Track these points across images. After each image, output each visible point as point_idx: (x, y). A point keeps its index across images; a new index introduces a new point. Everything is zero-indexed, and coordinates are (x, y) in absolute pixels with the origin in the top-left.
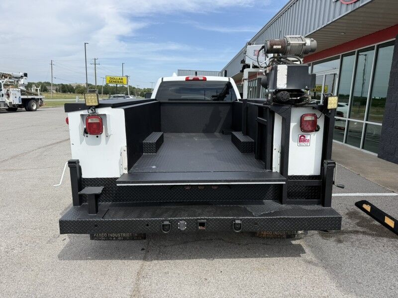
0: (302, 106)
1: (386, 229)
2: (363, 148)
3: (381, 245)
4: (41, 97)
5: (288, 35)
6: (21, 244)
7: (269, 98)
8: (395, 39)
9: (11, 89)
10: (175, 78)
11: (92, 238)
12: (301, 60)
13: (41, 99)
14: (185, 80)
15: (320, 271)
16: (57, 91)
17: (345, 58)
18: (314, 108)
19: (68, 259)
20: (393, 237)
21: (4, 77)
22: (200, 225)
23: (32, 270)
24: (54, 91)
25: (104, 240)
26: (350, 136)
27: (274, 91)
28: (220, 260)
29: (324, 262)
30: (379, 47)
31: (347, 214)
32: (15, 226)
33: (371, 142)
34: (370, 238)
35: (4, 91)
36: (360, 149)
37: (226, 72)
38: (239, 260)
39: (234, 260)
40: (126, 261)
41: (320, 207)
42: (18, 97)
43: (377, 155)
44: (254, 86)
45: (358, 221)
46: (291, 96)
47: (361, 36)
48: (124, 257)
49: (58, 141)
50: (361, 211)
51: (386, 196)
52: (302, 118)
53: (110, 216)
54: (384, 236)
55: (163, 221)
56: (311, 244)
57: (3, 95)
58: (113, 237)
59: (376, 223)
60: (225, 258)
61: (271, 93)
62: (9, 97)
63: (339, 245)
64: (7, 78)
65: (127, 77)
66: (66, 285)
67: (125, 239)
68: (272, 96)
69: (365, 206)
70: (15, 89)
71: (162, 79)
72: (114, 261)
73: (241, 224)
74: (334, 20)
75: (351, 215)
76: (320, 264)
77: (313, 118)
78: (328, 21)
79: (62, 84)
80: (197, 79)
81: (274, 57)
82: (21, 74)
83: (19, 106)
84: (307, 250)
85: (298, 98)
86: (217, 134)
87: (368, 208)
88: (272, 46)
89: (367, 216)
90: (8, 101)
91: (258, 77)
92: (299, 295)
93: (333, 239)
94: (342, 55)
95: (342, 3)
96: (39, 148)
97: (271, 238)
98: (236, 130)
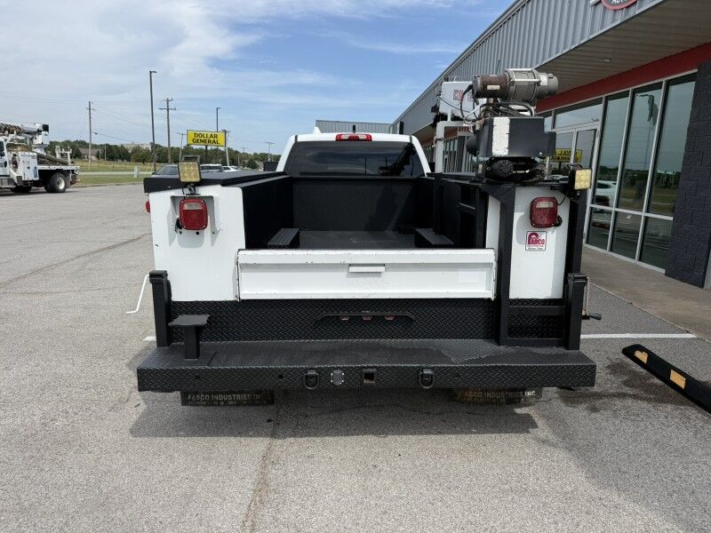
0: (533, 184)
1: (672, 391)
2: (640, 259)
3: (662, 415)
4: (73, 168)
5: (512, 67)
6: (67, 413)
7: (480, 172)
8: (696, 70)
9: (20, 153)
10: (317, 136)
11: (185, 402)
12: (533, 108)
13: (73, 171)
14: (334, 140)
15: (560, 454)
16: (98, 156)
17: (611, 103)
18: (552, 188)
19: (148, 435)
20: (682, 404)
21: (7, 132)
22: (366, 378)
23: (90, 452)
24: (94, 158)
25: (204, 406)
26: (618, 239)
27: (487, 159)
28: (398, 438)
29: (568, 440)
30: (669, 83)
31: (609, 367)
32: (52, 383)
33: (654, 249)
34: (644, 405)
35: (8, 156)
36: (635, 261)
37: (402, 125)
38: (428, 437)
39: (420, 437)
40: (242, 439)
41: (562, 350)
42: (32, 168)
43: (663, 271)
44: (451, 150)
45: (626, 378)
46: (516, 168)
47: (638, 64)
48: (239, 433)
49: (112, 244)
50: (631, 362)
51: (674, 339)
52: (533, 204)
53: (219, 361)
54: (667, 402)
55: (306, 370)
56: (547, 413)
57: (6, 163)
58: (219, 401)
59: (657, 381)
60: (405, 434)
61: (481, 162)
62: (17, 167)
63: (593, 415)
64: (13, 133)
65: (225, 132)
66: (147, 473)
67: (239, 404)
68: (484, 169)
69: (638, 354)
70: (27, 153)
71: (296, 137)
72: (223, 439)
73: (432, 376)
74: (591, 37)
75: (615, 368)
76: (560, 445)
77: (551, 205)
78: (582, 38)
79: (107, 145)
80: (356, 139)
81: (487, 104)
82: (38, 126)
83: (35, 183)
84: (540, 422)
85: (527, 171)
86: (389, 232)
87: (643, 357)
88: (484, 86)
89: (642, 370)
90: (14, 175)
91: (460, 134)
92: (526, 490)
93: (584, 406)
94: (607, 97)
95: (605, 8)
96: (79, 257)
97: (482, 404)
98: (423, 226)
